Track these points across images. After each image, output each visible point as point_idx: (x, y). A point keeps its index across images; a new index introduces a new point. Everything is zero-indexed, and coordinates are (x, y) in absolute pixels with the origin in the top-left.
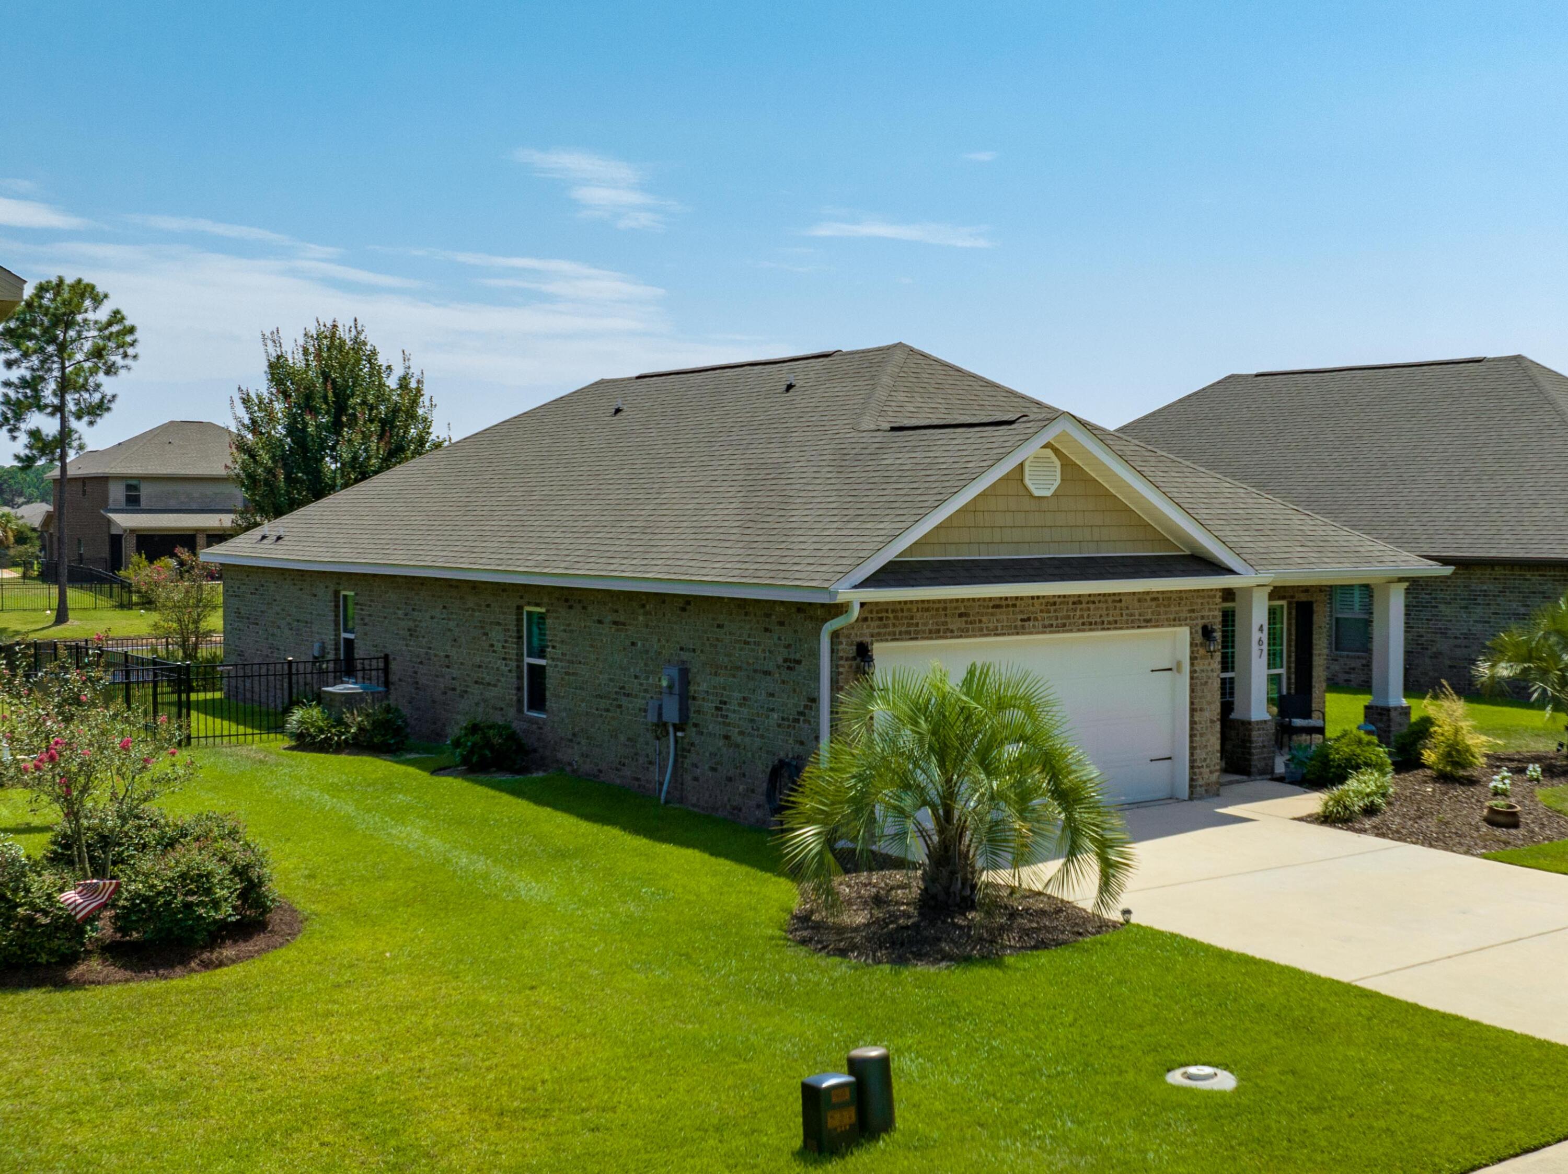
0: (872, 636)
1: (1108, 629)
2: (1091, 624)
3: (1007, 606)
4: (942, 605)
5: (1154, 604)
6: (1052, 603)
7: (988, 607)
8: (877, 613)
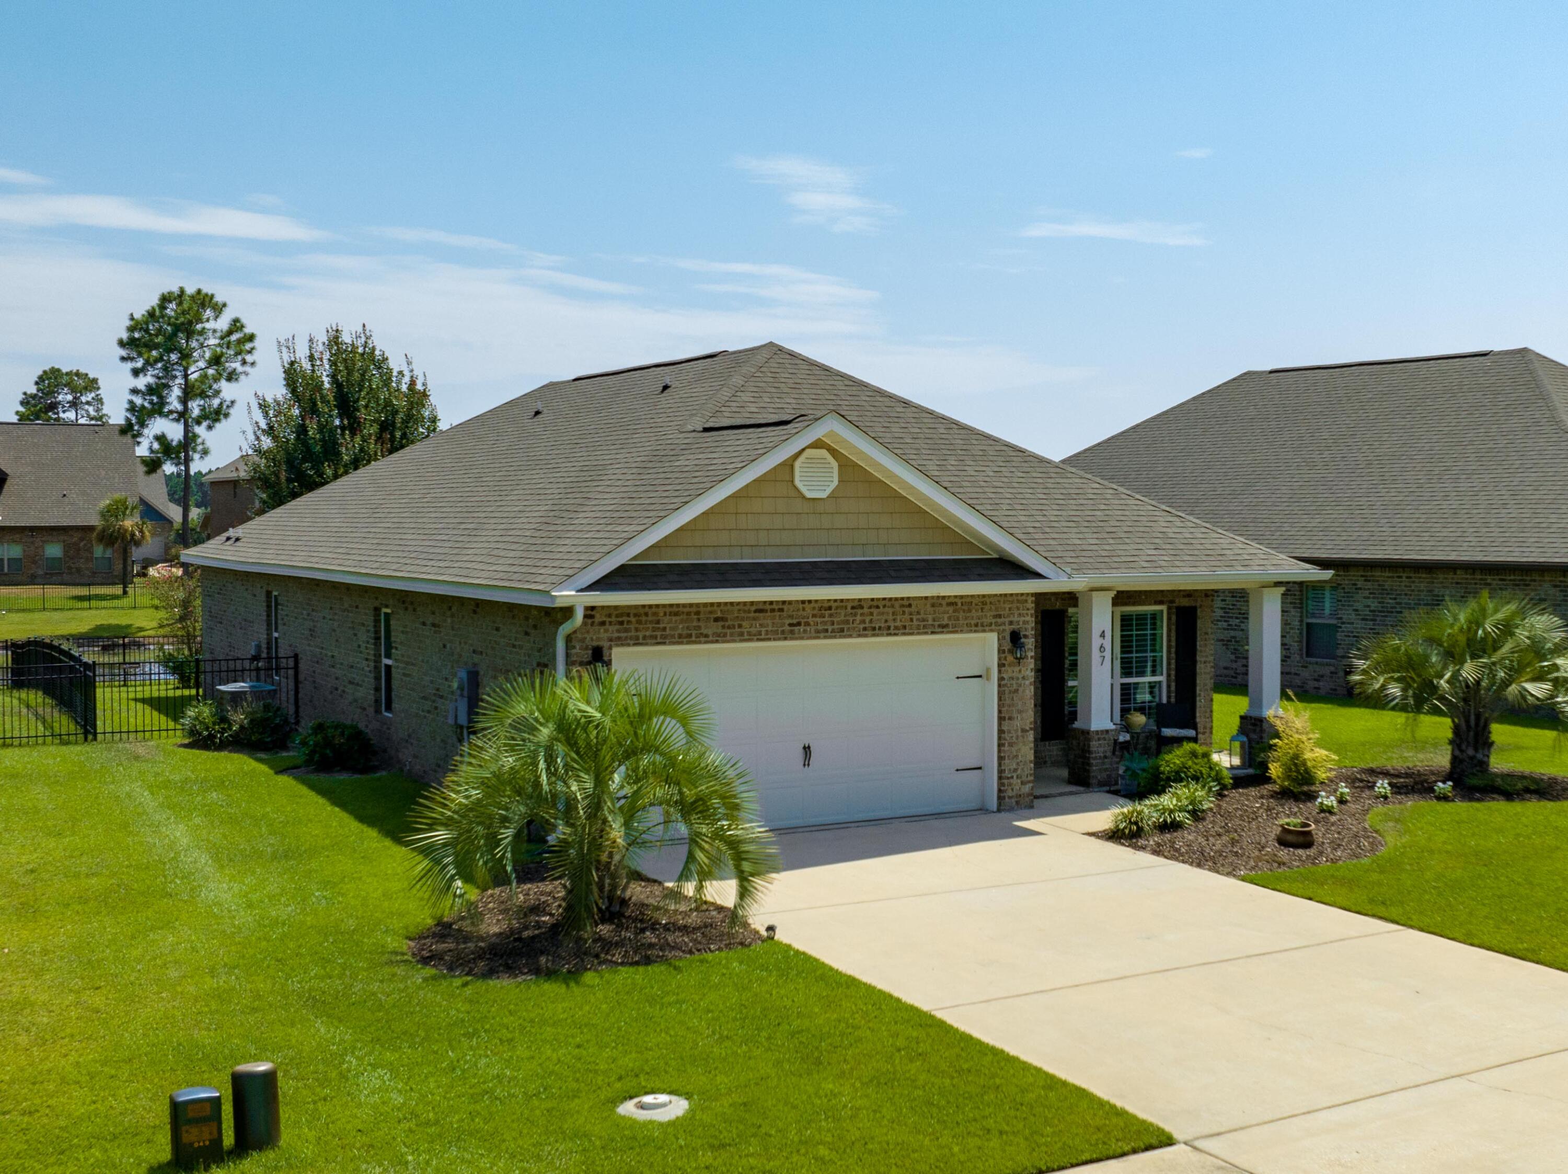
0: (611, 640)
1: (895, 634)
2: (874, 629)
3: (773, 610)
4: (694, 609)
5: (951, 609)
6: (826, 607)
7: (749, 612)
8: (617, 616)
